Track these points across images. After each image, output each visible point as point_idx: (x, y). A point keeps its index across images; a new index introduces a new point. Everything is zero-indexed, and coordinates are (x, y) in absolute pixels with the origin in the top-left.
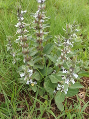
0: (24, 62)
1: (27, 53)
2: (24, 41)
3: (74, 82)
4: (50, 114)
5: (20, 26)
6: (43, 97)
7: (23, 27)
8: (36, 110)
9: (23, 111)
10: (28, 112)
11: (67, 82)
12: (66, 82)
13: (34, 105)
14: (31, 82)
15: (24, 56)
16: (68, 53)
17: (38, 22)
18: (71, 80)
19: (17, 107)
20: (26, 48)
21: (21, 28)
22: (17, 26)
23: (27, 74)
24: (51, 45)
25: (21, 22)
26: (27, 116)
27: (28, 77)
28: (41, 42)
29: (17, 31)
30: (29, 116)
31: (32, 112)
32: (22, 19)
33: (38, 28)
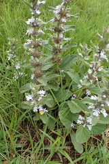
0: (32, 78)
1: (38, 65)
2: (36, 46)
3: (105, 115)
4: (63, 156)
5: (33, 23)
6: (55, 132)
7: (37, 26)
8: (43, 149)
9: (25, 148)
10: (31, 150)
11: (96, 113)
12: (94, 114)
13: (41, 142)
14: (41, 109)
15: (33, 69)
16: (100, 70)
17: (59, 21)
18: (101, 111)
19: (17, 143)
20: (38, 57)
21: (34, 26)
22: (28, 23)
23: (36, 97)
24: (72, 58)
25: (35, 18)
26: (30, 155)
27: (37, 101)
28: (60, 50)
29: (28, 31)
30: (33, 156)
31: (37, 151)
32: (38, 12)
33: (58, 30)
